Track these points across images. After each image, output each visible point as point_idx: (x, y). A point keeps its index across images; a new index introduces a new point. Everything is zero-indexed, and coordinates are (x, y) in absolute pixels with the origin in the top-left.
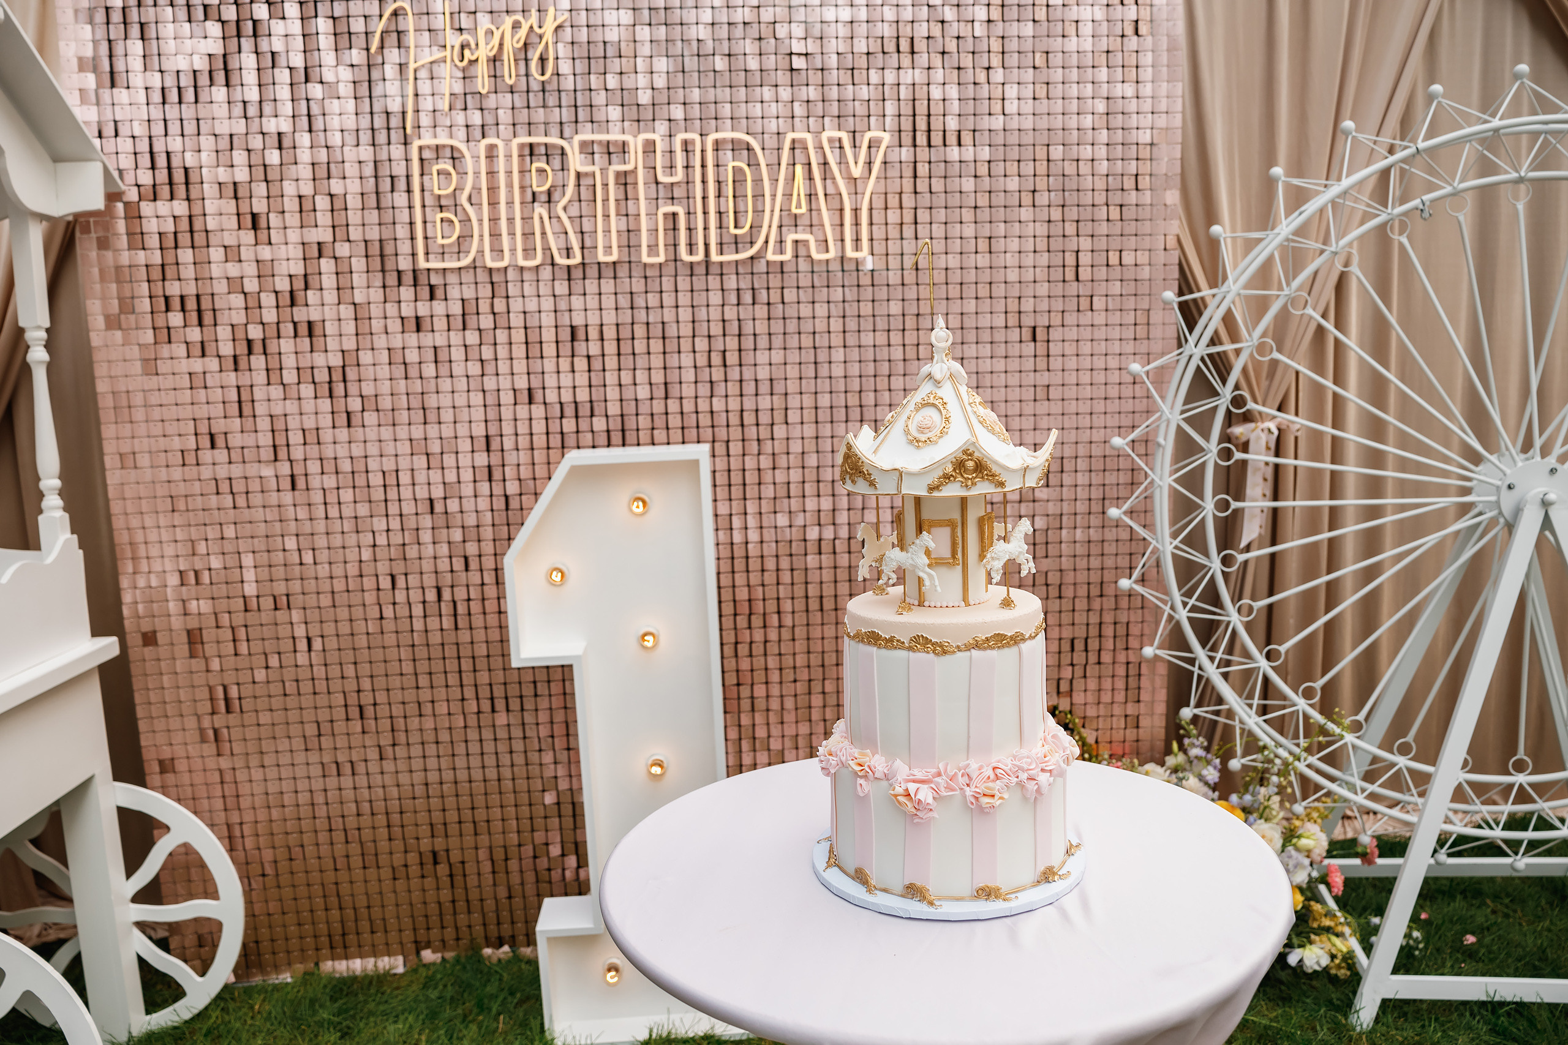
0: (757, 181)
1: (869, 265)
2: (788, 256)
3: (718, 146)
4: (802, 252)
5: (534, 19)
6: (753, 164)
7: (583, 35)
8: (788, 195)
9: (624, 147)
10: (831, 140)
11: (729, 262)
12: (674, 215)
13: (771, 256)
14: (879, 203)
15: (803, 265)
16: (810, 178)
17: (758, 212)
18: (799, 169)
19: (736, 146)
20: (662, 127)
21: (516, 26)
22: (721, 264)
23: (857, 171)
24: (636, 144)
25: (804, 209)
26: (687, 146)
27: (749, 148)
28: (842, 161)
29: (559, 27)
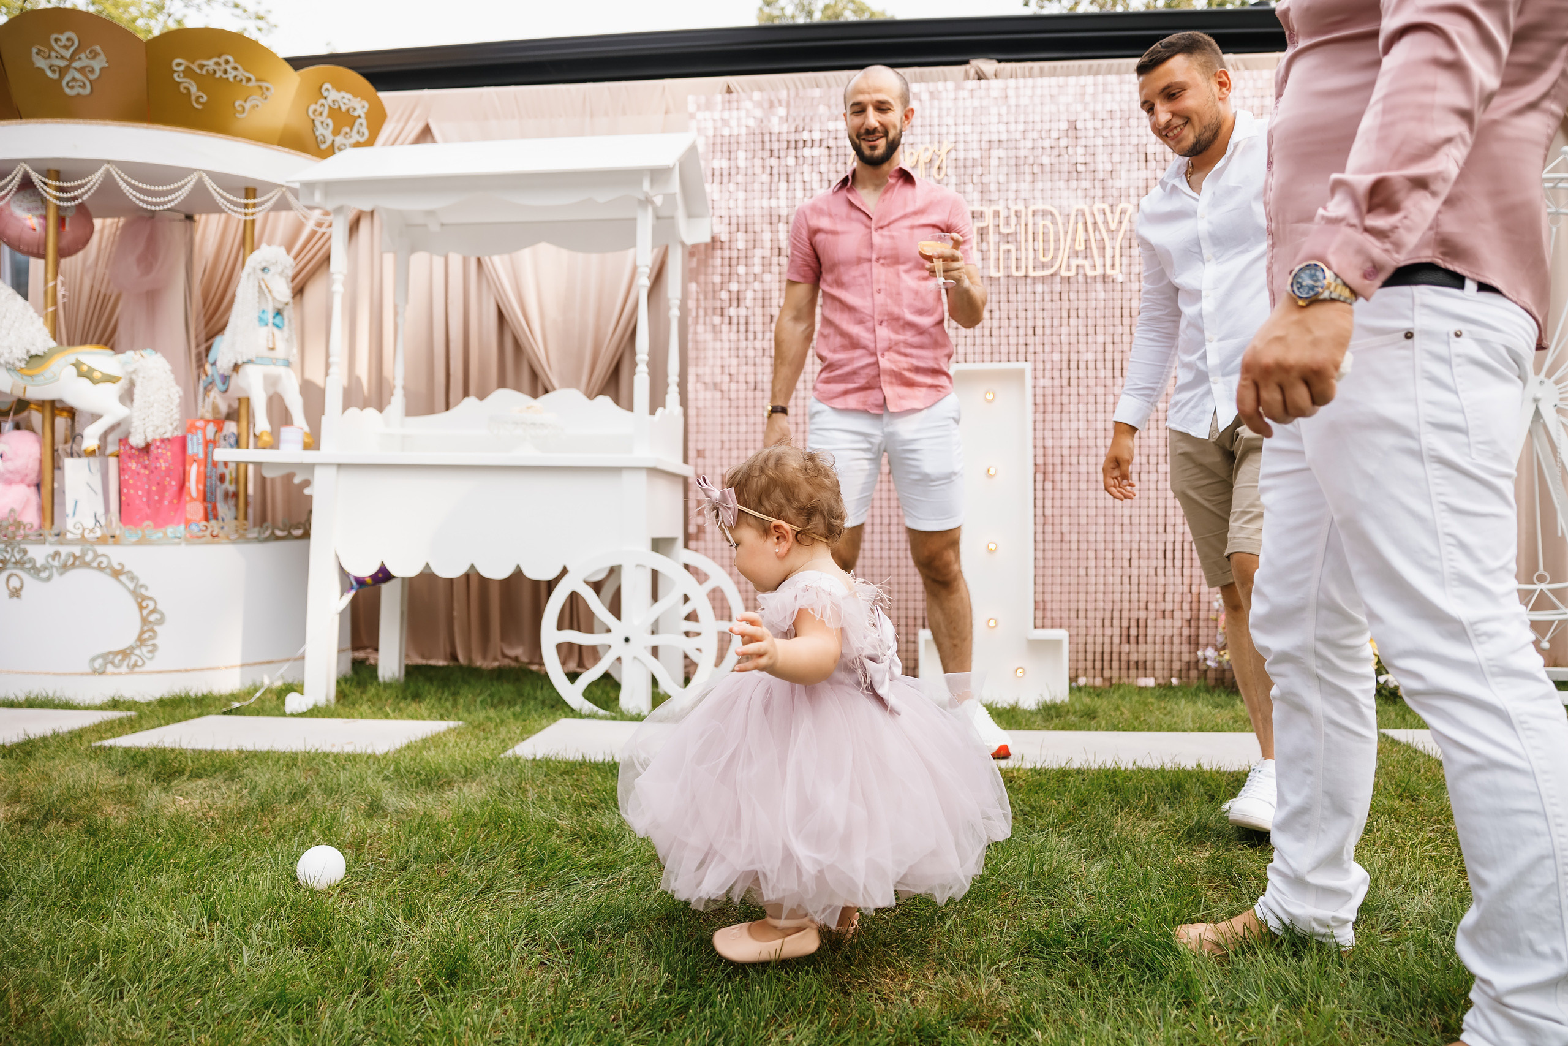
0: (1057, 234)
1: (1120, 278)
2: (1072, 273)
3: (1034, 213)
4: (1081, 271)
5: (936, 145)
6: (1054, 223)
7: (961, 155)
8: (1074, 240)
9: (982, 214)
10: (1099, 210)
11: (1039, 278)
12: (1009, 251)
13: (1064, 273)
14: (1126, 244)
15: (1081, 278)
16: (1086, 230)
17: (1057, 249)
18: (1080, 226)
19: (1045, 213)
20: (1002, 203)
21: (926, 149)
22: (1034, 278)
23: (1113, 226)
24: (988, 211)
25: (1082, 247)
26: (1017, 214)
27: (1052, 214)
28: (1106, 222)
29: (949, 151)
